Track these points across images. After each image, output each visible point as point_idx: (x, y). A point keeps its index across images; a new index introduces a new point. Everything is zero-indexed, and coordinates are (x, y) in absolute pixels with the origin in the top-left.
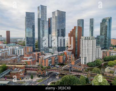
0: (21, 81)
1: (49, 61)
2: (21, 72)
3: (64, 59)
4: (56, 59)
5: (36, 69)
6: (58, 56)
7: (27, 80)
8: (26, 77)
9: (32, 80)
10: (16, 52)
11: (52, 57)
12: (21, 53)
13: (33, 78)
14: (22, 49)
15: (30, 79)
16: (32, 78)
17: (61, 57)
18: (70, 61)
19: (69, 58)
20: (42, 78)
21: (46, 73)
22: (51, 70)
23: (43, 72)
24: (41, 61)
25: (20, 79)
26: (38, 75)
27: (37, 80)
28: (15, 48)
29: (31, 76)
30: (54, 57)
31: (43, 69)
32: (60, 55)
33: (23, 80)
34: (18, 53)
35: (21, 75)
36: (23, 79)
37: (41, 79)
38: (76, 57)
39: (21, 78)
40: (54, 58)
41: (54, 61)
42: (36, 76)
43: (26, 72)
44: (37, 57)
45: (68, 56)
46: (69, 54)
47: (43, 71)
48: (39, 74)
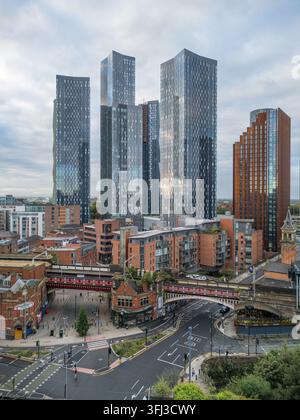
0: (18, 343)
1: (159, 253)
2: (25, 293)
3: (223, 250)
4: (187, 247)
5: (104, 283)
6: (195, 235)
7: (56, 341)
8: (50, 323)
9: (81, 340)
10: (15, 226)
11: (170, 238)
12: (34, 229)
13: (91, 330)
14: (40, 215)
15: (71, 338)
16: (82, 330)
17: (210, 239)
18: (248, 261)
19: (241, 248)
20: (137, 331)
21: (156, 302)
22: (184, 290)
23: (143, 296)
24: (123, 251)
25: (18, 334)
26: (114, 314)
27: (109, 341)
28: (12, 210)
29: (76, 321)
30: (179, 239)
31: (139, 282)
32: (204, 232)
33: (30, 342)
34: (24, 229)
35: (20, 308)
36: (31, 332)
37: (133, 337)
38: (270, 245)
39: (19, 328)
40: (177, 244)
41: (177, 257)
42: (104, 320)
43: (50, 297)
44: (99, 240)
45: (237, 237)
46: (242, 230)
47: (140, 290)
48: (123, 311)
